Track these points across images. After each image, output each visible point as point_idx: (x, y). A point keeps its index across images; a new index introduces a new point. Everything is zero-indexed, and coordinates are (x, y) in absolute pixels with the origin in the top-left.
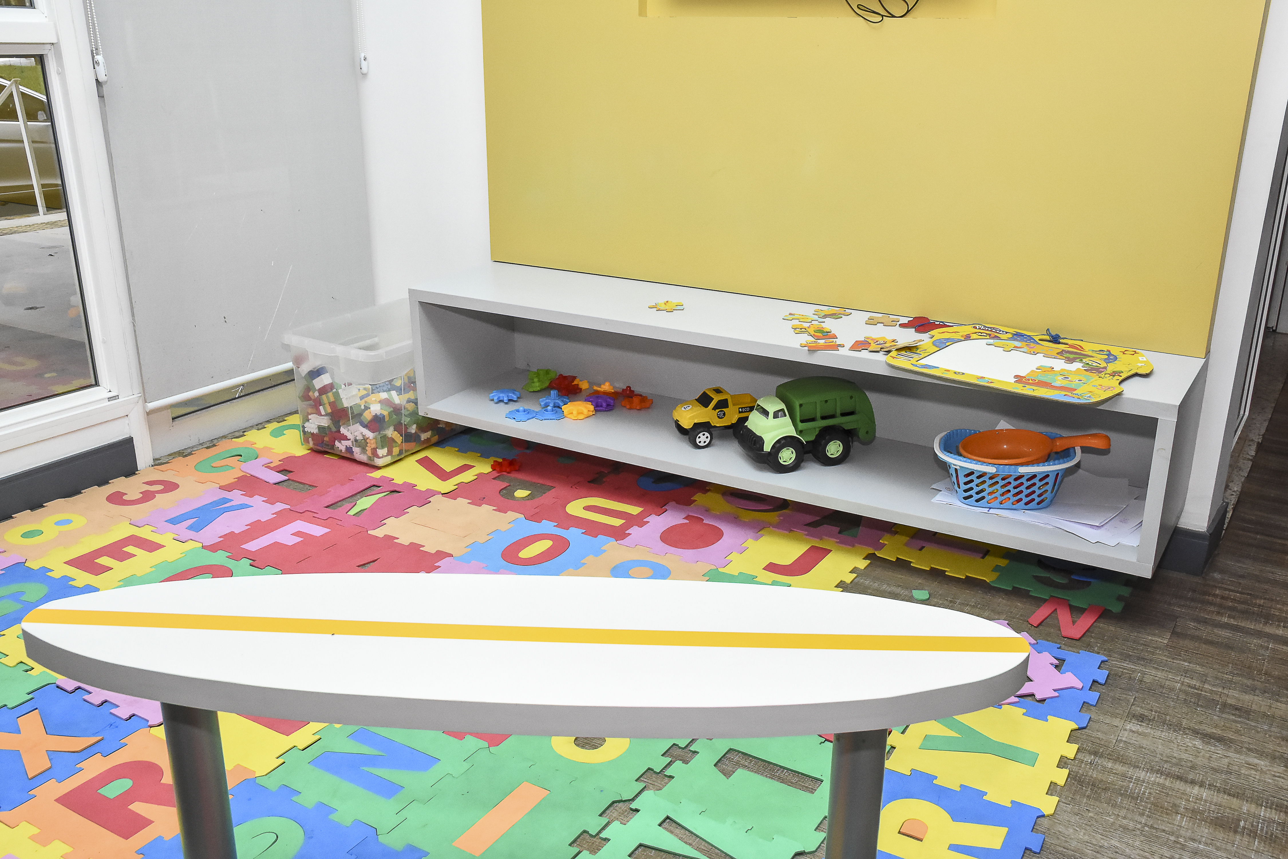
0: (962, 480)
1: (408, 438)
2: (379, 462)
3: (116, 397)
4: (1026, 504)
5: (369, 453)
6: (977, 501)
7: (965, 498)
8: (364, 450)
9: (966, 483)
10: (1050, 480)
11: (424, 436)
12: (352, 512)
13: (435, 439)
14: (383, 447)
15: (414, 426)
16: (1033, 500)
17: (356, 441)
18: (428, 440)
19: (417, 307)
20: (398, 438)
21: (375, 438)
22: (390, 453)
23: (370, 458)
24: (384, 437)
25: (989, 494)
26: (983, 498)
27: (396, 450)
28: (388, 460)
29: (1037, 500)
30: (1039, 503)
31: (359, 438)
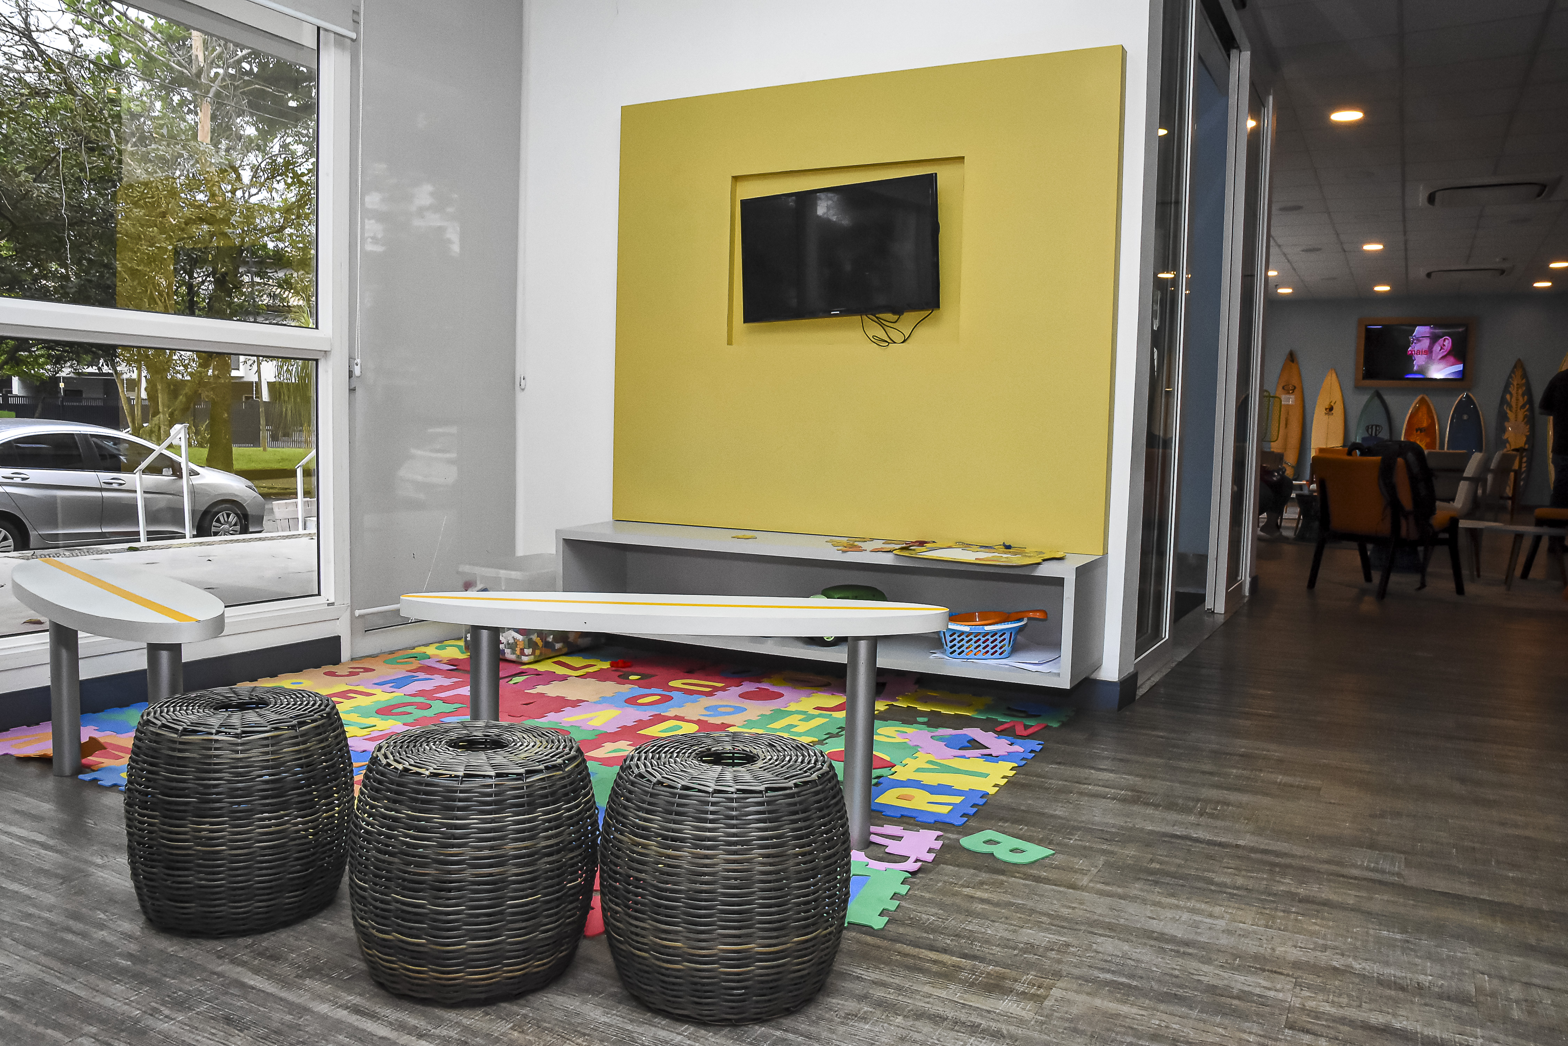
0: (949, 639)
1: (547, 645)
2: (525, 659)
3: (333, 604)
4: (992, 654)
5: (518, 652)
6: (959, 654)
7: (951, 653)
8: (513, 653)
9: (951, 642)
10: (1007, 636)
11: (558, 646)
12: (511, 683)
13: (565, 650)
14: (529, 648)
15: (552, 636)
16: (996, 651)
17: (508, 644)
18: (560, 649)
19: (561, 542)
20: (540, 644)
21: (523, 640)
22: (533, 653)
23: (518, 657)
24: (530, 640)
25: (967, 648)
26: (963, 651)
27: (538, 652)
28: (532, 658)
29: (1000, 651)
30: (1001, 654)
31: (511, 641)
